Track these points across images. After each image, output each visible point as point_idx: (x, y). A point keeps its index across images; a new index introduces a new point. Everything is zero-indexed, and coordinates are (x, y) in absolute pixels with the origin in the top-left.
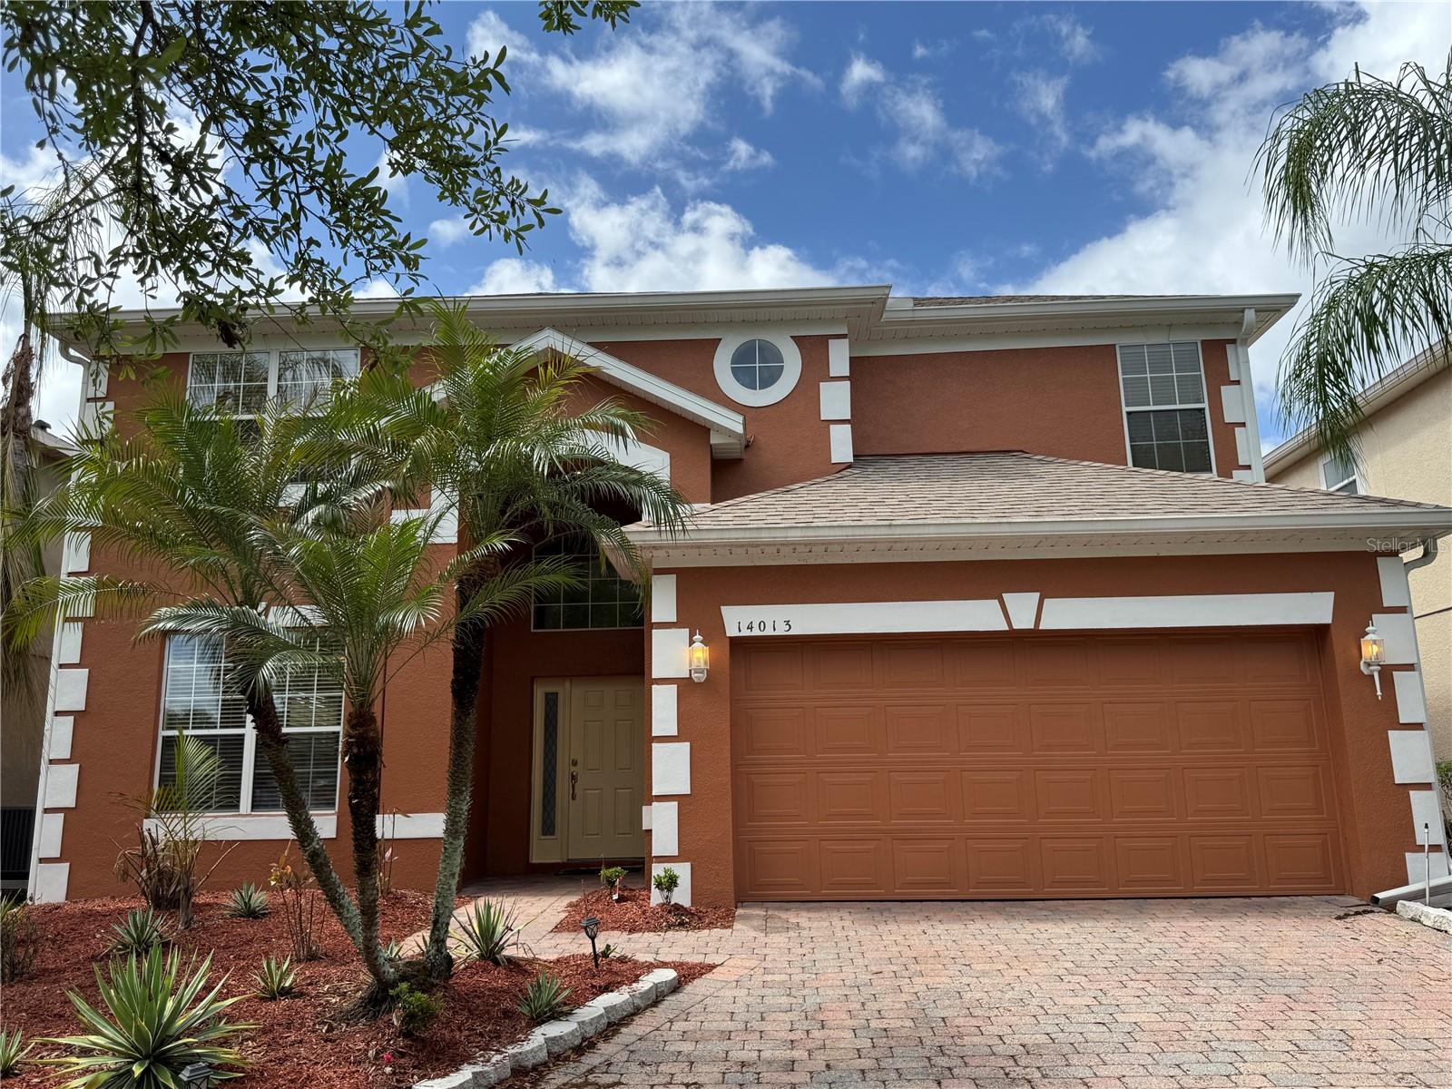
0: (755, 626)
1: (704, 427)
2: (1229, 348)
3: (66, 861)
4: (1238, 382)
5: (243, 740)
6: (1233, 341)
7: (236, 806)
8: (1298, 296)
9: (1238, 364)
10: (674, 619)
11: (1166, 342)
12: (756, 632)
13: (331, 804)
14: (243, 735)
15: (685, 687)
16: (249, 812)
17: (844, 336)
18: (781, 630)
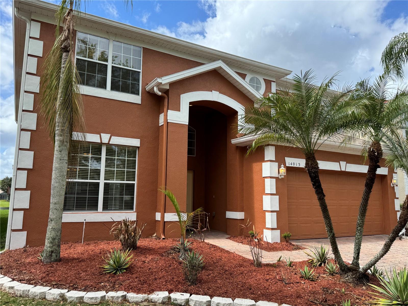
0: (292, 164)
1: (253, 101)
3: (25, 231)
5: (99, 184)
7: (97, 210)
10: (274, 159)
12: (293, 166)
13: (132, 209)
14: (99, 183)
15: (277, 180)
16: (102, 211)
17: (274, 82)
18: (298, 166)
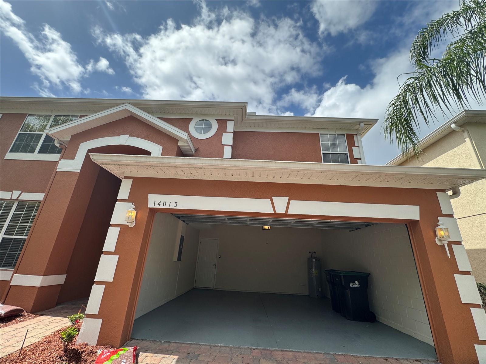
0: (162, 203)
1: (177, 139)
2: (355, 136)
4: (358, 147)
6: (356, 135)
8: (378, 120)
9: (358, 141)
10: (127, 198)
11: (335, 133)
12: (161, 206)
15: (124, 229)
17: (233, 120)
18: (173, 206)
